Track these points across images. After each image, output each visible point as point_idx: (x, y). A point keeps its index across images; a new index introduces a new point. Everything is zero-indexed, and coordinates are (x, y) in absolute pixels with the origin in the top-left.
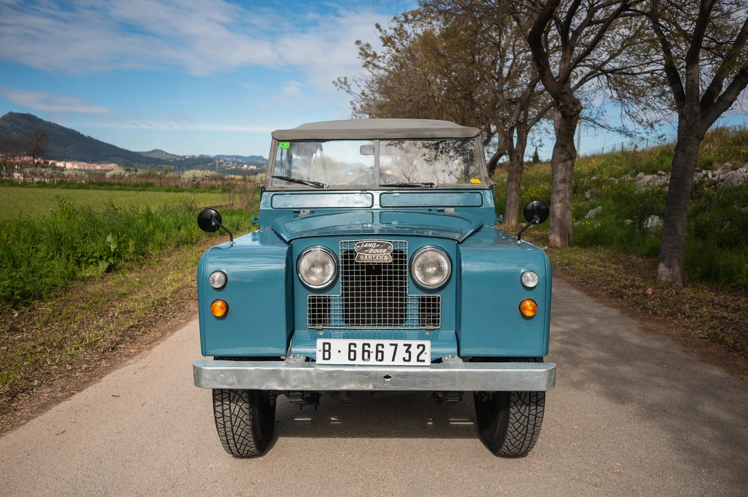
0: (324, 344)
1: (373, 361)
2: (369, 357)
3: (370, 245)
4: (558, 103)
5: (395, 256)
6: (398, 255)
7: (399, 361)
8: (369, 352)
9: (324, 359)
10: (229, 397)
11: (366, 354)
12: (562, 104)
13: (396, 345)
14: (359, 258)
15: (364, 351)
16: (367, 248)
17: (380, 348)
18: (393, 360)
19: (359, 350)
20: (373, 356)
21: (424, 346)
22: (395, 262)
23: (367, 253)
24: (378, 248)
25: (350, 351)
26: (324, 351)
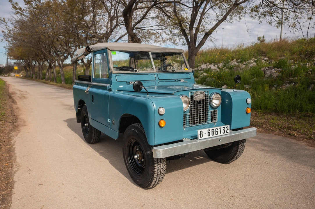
0: (200, 131)
1: (215, 135)
2: (214, 134)
3: (199, 93)
4: (133, 40)
5: (205, 97)
6: (206, 96)
7: (222, 134)
8: (213, 132)
9: (201, 137)
10: (160, 161)
11: (213, 133)
12: (135, 40)
13: (221, 128)
14: (195, 99)
15: (212, 132)
16: (198, 94)
17: (217, 130)
18: (220, 134)
19: (211, 132)
20: (215, 133)
21: (228, 127)
22: (205, 99)
23: (198, 96)
24: (201, 94)
25: (208, 133)
26: (201, 134)
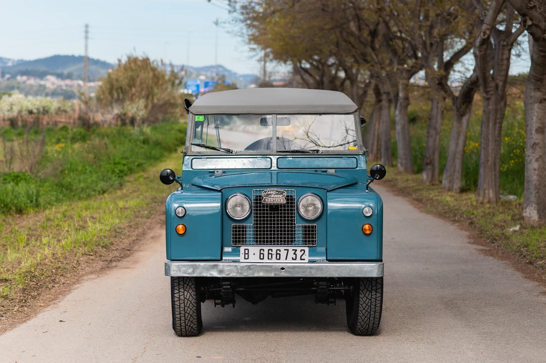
0: (245, 250)
1: (274, 260)
3: (272, 192)
5: (288, 200)
6: (290, 199)
9: (245, 259)
11: (270, 255)
13: (288, 250)
14: (264, 201)
16: (270, 194)
17: (278, 252)
18: (286, 259)
19: (266, 253)
20: (274, 256)
21: (304, 250)
22: (288, 203)
23: (270, 197)
24: (277, 194)
25: (260, 254)
26: (245, 254)
